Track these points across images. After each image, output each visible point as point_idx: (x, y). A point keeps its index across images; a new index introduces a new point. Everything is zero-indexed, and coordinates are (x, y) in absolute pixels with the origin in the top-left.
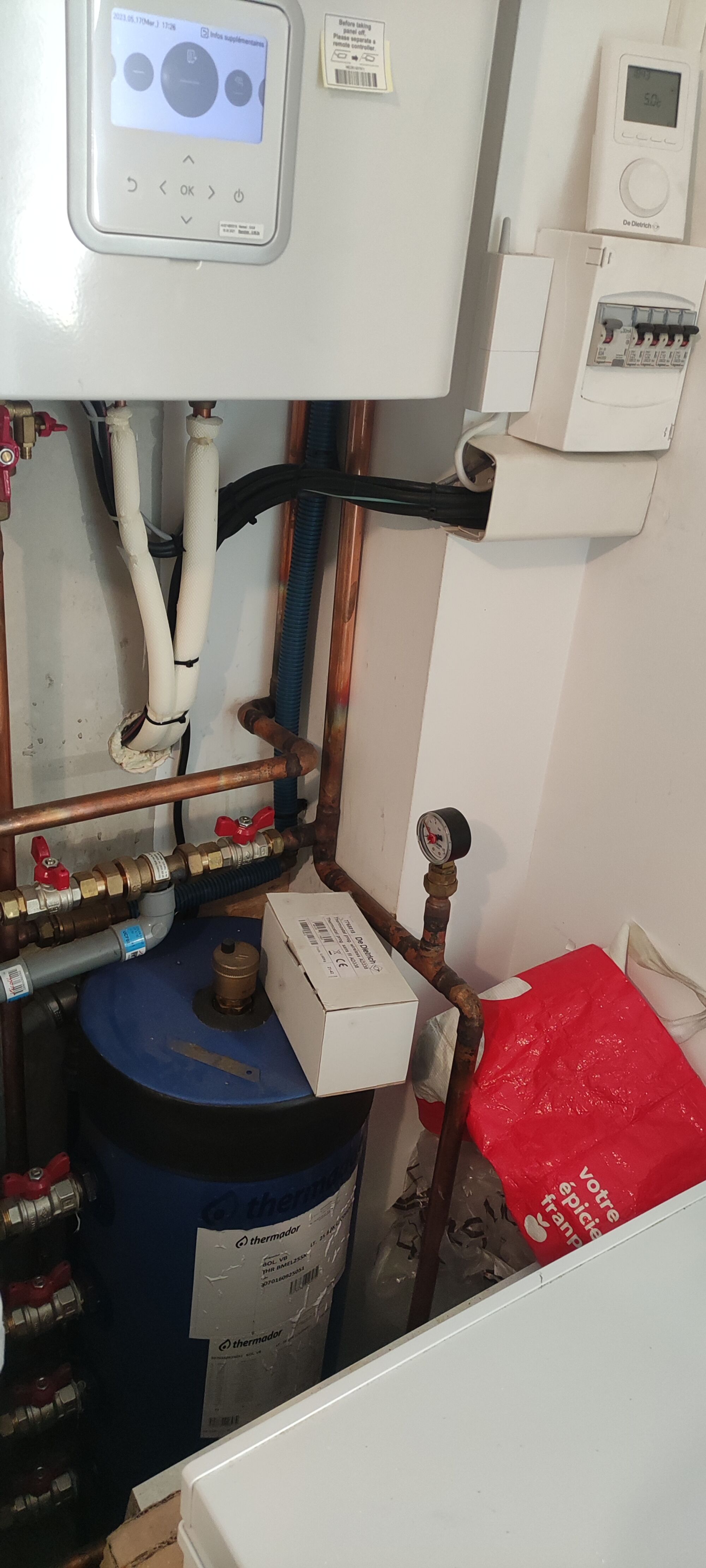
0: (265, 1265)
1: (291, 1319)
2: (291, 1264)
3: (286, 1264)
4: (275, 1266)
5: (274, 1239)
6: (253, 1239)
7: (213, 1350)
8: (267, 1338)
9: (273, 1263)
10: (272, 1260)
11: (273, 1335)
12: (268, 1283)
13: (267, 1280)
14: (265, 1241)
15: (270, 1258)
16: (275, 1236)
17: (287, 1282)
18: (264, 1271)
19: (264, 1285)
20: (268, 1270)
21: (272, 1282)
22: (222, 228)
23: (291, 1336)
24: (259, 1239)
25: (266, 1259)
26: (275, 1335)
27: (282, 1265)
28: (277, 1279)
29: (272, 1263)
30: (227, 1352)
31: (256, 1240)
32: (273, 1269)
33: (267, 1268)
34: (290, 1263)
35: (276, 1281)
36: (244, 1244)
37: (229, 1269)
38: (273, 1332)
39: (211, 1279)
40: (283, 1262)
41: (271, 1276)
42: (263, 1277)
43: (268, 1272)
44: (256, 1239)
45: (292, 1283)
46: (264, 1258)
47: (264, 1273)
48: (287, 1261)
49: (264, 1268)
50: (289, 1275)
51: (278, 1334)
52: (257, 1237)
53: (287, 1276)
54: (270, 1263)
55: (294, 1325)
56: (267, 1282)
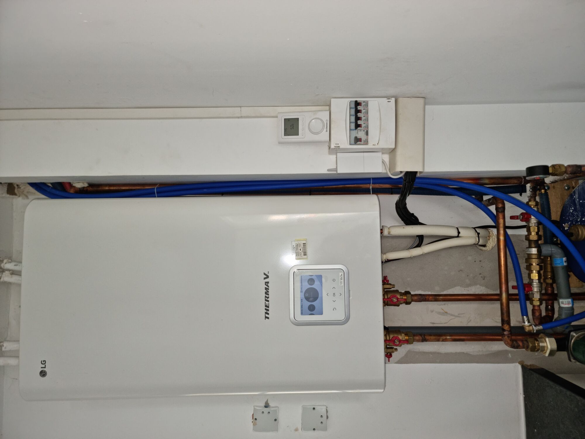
22: (342, 285)
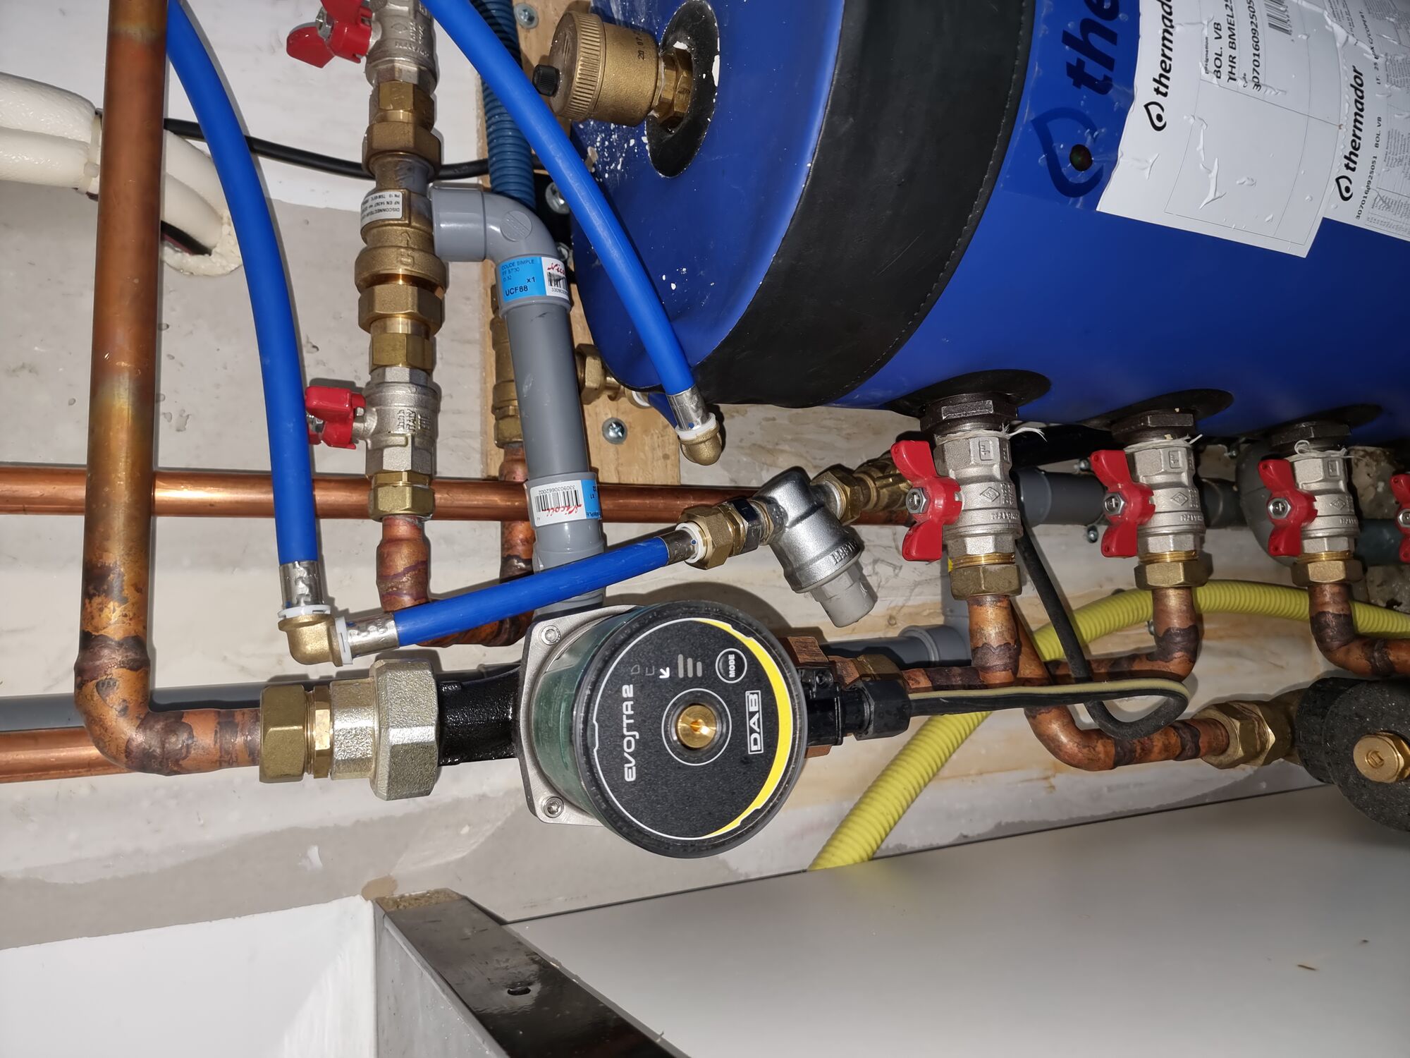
0: (1217, 73)
1: (1338, 45)
2: (1232, 17)
3: (1229, 28)
4: (1227, 52)
5: (1171, 42)
6: (1157, 91)
7: (1345, 214)
8: (1359, 100)
9: (1221, 55)
10: (1212, 57)
11: (1358, 87)
12: (1256, 74)
13: (1250, 76)
14: (1168, 62)
15: (1207, 60)
16: (1164, 38)
17: (1266, 33)
18: (1230, 78)
19: (1257, 85)
20: (1230, 69)
21: (1258, 66)
23: (1371, 51)
24: (1161, 75)
25: (1206, 69)
26: (1359, 82)
27: (1230, 36)
28: (1254, 55)
29: (1219, 56)
30: (1358, 189)
31: (1161, 84)
32: (1232, 59)
33: (1225, 69)
34: (1230, 18)
35: (1256, 58)
36: (1160, 112)
37: (1202, 152)
38: (1352, 86)
39: (1211, 196)
40: (1225, 33)
41: (1244, 66)
42: (1240, 83)
43: (1234, 71)
44: (1159, 82)
45: (1271, 25)
46: (1203, 71)
47: (1235, 80)
48: (1225, 26)
49: (1225, 76)
50: (1254, 27)
51: (1358, 75)
52: (1155, 80)
53: (1254, 31)
54: (1218, 63)
55: (1352, 40)
56: (1254, 77)
